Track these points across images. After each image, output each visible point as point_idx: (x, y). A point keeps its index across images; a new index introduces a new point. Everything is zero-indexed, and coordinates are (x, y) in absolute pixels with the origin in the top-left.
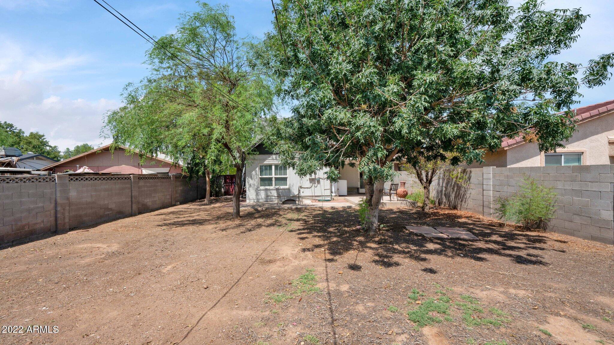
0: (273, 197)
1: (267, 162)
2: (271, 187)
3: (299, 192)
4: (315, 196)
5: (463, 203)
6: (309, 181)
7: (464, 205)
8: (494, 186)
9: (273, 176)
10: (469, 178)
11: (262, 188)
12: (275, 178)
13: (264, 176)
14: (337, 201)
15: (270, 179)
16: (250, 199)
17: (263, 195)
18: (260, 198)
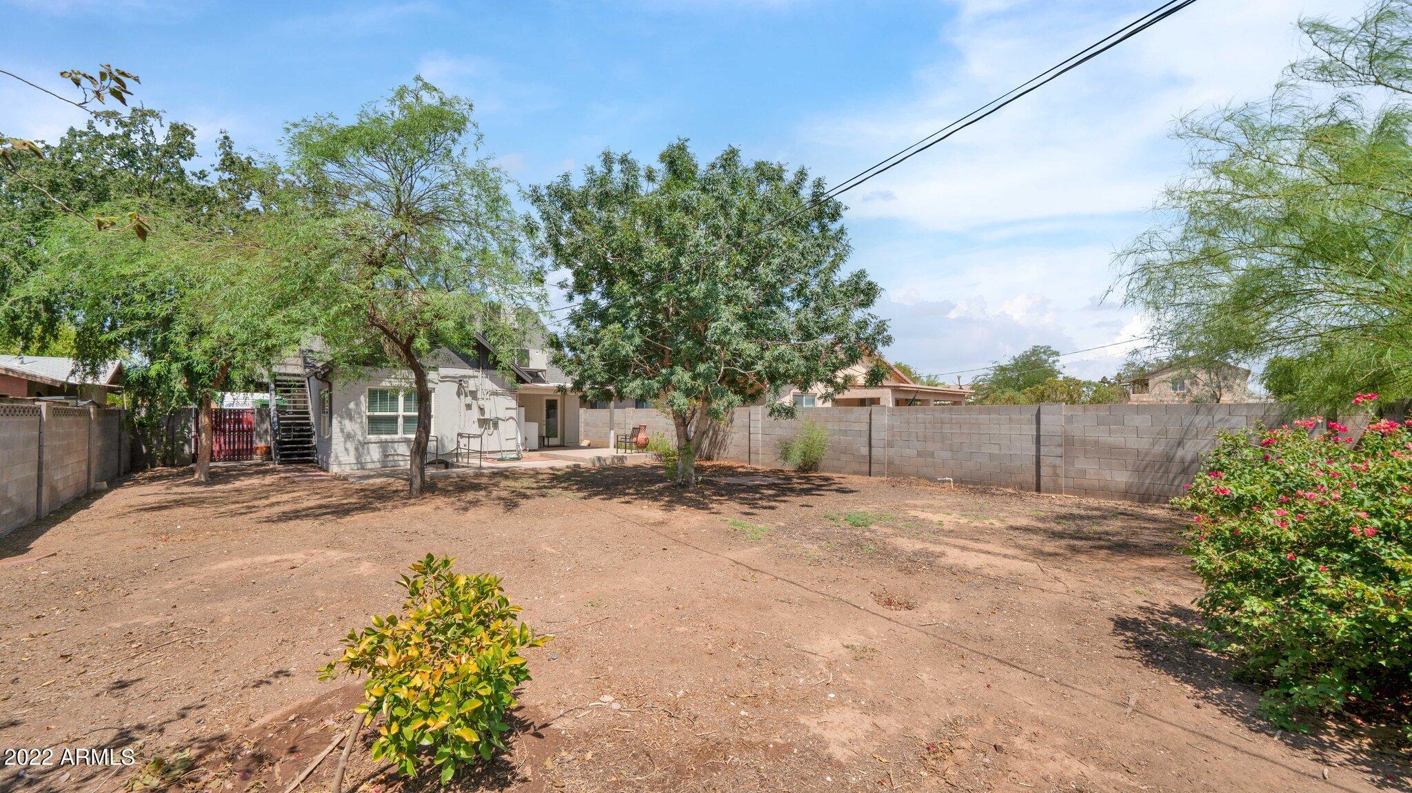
0: (400, 458)
1: (385, 384)
2: (395, 437)
3: (458, 445)
4: (490, 452)
5: (722, 452)
6: (477, 424)
7: (723, 454)
8: (763, 428)
9: (401, 412)
10: (731, 421)
11: (373, 437)
12: (404, 417)
13: (376, 414)
14: (529, 459)
15: (394, 420)
16: (340, 464)
17: (375, 453)
18: (368, 459)
